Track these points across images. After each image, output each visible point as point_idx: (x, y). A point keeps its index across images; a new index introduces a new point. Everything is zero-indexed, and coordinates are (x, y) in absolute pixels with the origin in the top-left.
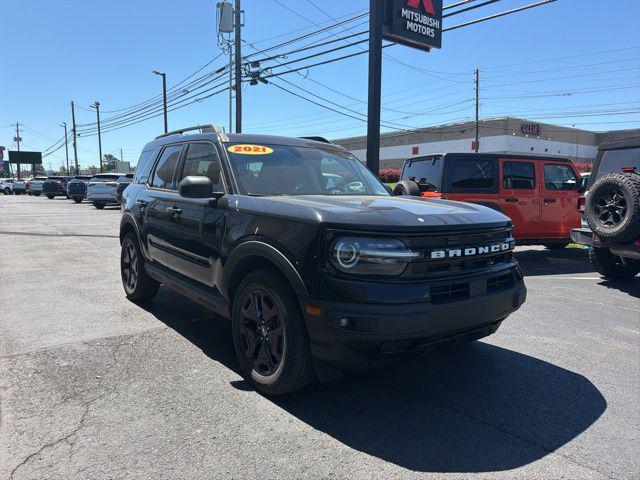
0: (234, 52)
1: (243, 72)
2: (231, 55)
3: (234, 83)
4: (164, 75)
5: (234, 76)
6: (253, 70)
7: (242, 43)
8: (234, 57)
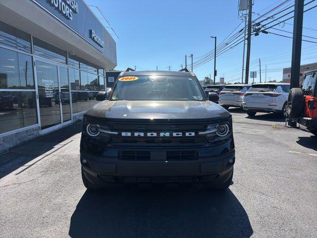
0: (247, 20)
1: (252, 29)
2: (246, 22)
3: (247, 37)
4: (215, 38)
5: (247, 33)
6: (257, 27)
7: (252, 14)
8: (247, 23)
